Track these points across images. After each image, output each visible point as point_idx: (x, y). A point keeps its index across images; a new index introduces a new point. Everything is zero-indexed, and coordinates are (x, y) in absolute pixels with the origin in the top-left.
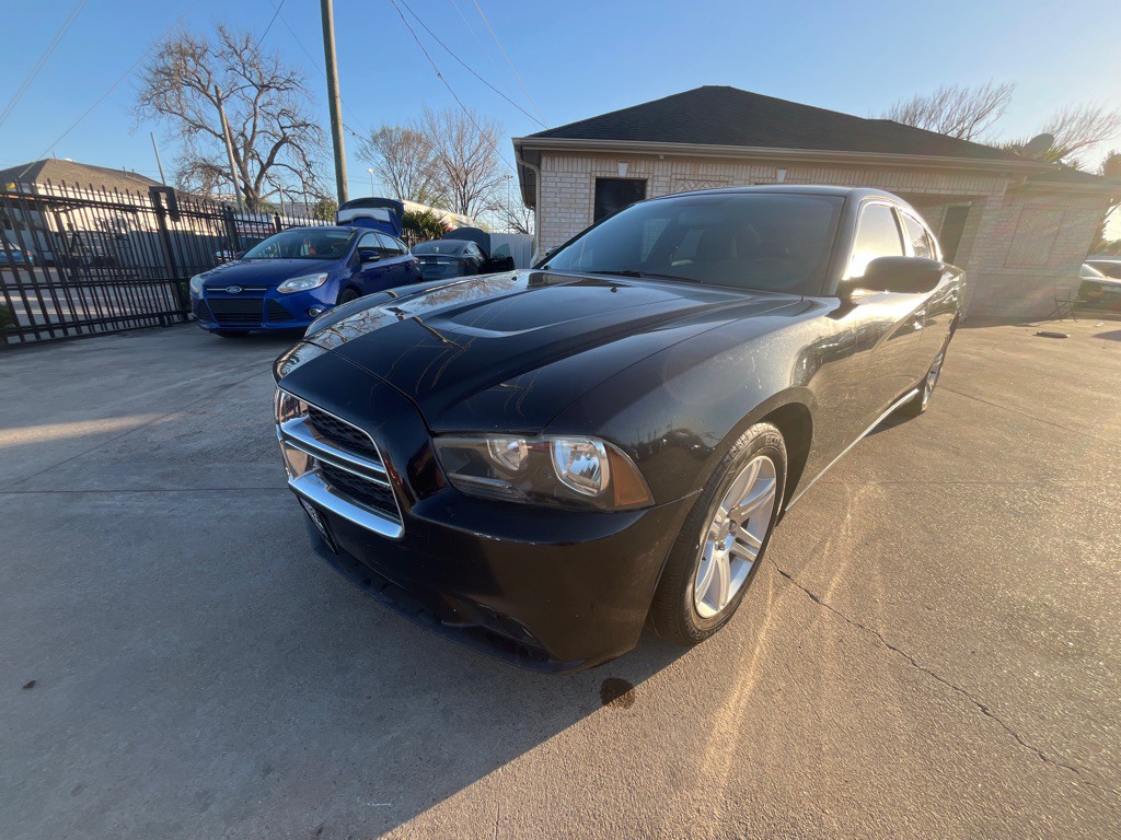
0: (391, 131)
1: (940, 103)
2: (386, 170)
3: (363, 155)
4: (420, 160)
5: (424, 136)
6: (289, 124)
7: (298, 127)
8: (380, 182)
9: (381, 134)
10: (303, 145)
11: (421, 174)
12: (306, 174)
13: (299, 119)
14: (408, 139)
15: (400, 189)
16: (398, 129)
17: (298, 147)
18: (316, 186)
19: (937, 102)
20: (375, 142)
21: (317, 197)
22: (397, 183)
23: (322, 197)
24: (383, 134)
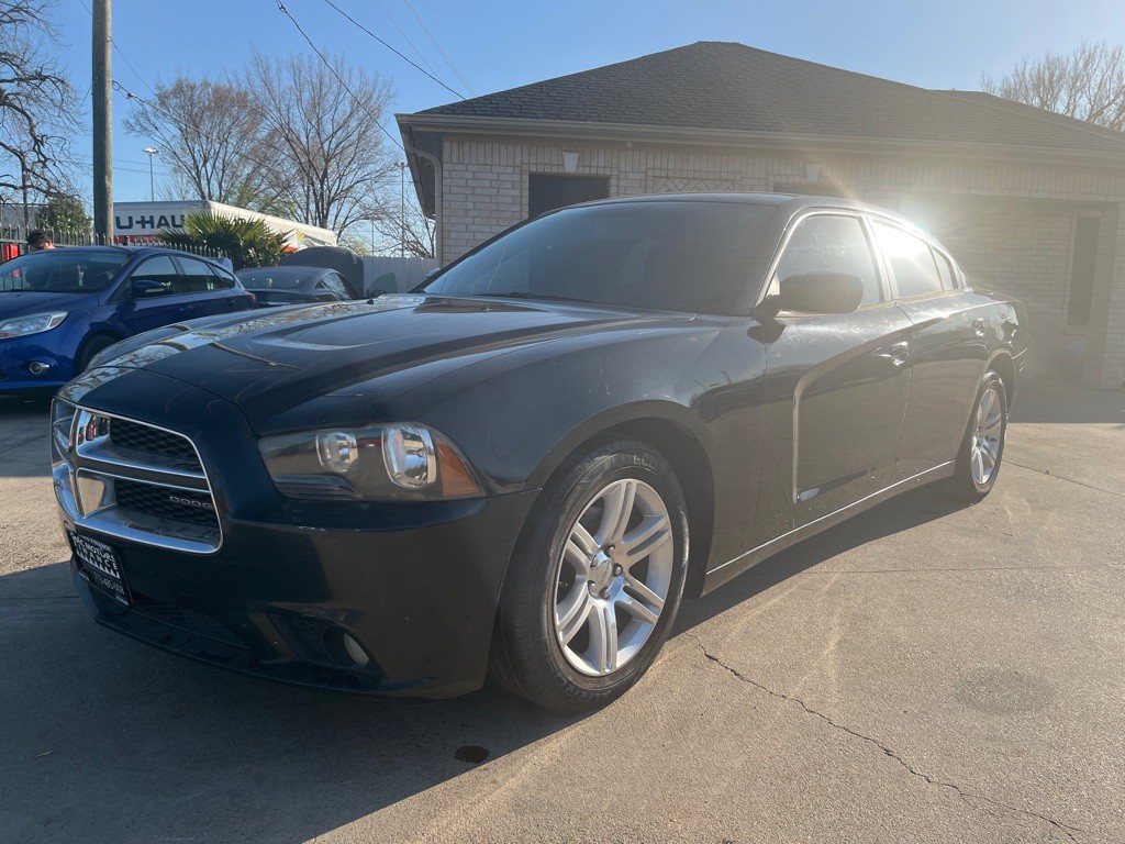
0: (193, 88)
1: (1086, 66)
2: (178, 151)
3: (141, 125)
4: (243, 136)
5: (251, 97)
6: (12, 76)
7: (27, 80)
8: (167, 169)
9: (174, 92)
10: (33, 109)
11: (244, 158)
12: (31, 157)
13: (30, 69)
14: (222, 101)
15: (204, 182)
16: (206, 84)
17: (23, 113)
18: (48, 175)
19: (1081, 65)
20: (163, 103)
21: (48, 193)
22: (198, 173)
23: (59, 195)
24: (179, 90)
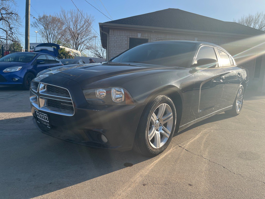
0: (47, 17)
1: (258, 18)
2: (43, 32)
3: (35, 25)
4: (59, 29)
5: (61, 20)
6: (5, 13)
7: (9, 14)
8: (41, 36)
9: (43, 18)
10: (10, 21)
11: (59, 34)
12: (9, 32)
13: (9, 11)
14: (54, 20)
15: (49, 39)
16: (50, 16)
17: (7, 21)
18: (13, 37)
19: (257, 17)
20: (40, 21)
21: (12, 41)
22: (48, 37)
23: (15, 41)
24: (44, 17)
